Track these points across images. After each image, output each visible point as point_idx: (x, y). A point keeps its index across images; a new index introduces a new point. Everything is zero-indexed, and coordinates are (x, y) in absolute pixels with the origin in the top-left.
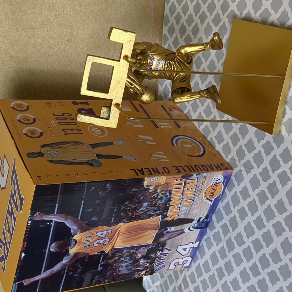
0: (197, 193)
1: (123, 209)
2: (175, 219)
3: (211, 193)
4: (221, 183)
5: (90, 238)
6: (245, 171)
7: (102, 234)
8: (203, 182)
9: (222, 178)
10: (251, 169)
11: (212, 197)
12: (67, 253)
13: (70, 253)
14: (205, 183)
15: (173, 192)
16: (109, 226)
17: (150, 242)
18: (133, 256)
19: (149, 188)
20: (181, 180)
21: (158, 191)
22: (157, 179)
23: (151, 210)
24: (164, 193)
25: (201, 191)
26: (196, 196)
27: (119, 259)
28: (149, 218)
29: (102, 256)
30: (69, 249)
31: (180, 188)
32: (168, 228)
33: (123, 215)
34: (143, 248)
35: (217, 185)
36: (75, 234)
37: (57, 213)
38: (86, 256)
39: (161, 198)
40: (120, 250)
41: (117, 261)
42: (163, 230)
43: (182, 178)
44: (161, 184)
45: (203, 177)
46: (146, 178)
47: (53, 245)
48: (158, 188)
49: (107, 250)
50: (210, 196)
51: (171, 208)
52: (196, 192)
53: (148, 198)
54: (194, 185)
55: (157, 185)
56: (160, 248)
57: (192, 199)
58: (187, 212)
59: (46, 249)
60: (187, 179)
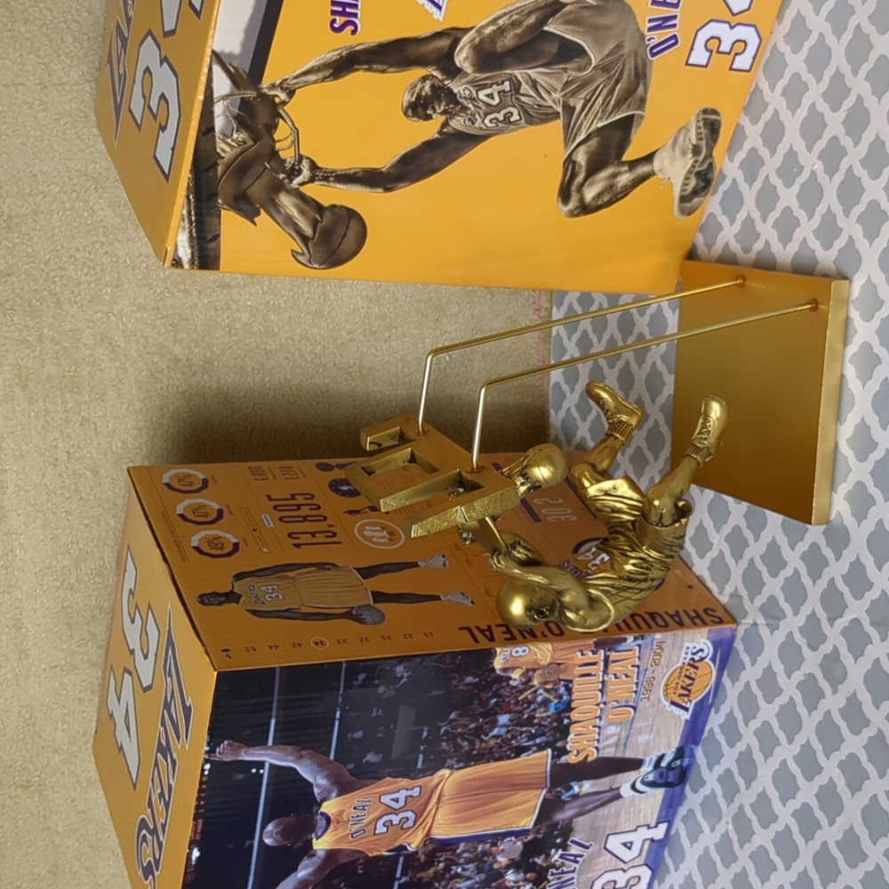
0: (643, 689)
1: (446, 731)
2: (589, 759)
3: (683, 688)
4: (707, 660)
5: (363, 809)
6: (767, 625)
7: (397, 800)
8: (655, 657)
9: (708, 647)
10: (780, 620)
11: (686, 699)
12: (307, 849)
13: (316, 851)
14: (662, 661)
15: (576, 686)
16: (412, 779)
17: (528, 822)
18: (485, 862)
19: (510, 675)
20: (594, 653)
21: (535, 682)
22: (527, 652)
23: (521, 735)
24: (553, 689)
25: (654, 683)
26: (642, 696)
27: (447, 869)
28: (518, 755)
29: (401, 859)
30: (312, 839)
31: (595, 675)
32: (572, 784)
33: (447, 748)
34: (511, 840)
35: (696, 664)
36: (324, 800)
37: (274, 743)
38: (358, 860)
39: (546, 703)
40: (448, 845)
41: (444, 875)
42: (559, 789)
43: (595, 647)
44: (539, 664)
45: (655, 643)
46: (498, 650)
47: (270, 827)
48: (533, 676)
49: (412, 843)
50: (680, 695)
51: (574, 729)
52: (640, 684)
53: (509, 701)
54: (633, 666)
55: (530, 667)
56: (558, 841)
57: (631, 704)
58: (623, 741)
59: (253, 838)
60: (610, 650)
